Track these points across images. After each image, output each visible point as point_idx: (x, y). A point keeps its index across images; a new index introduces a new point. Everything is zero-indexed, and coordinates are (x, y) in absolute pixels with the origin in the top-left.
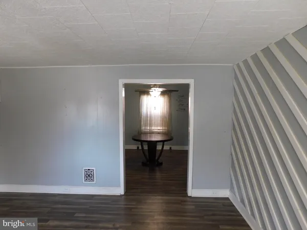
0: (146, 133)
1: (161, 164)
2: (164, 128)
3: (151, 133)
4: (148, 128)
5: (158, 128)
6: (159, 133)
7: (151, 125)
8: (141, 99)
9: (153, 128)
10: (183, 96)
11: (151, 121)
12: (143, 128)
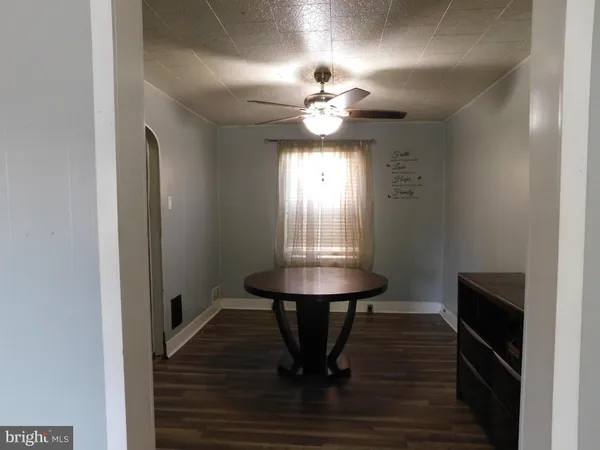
0: (297, 265)
1: (347, 373)
2: (350, 249)
3: (314, 264)
4: (305, 248)
5: (331, 249)
6: (335, 265)
7: (311, 241)
8: (281, 164)
9: (318, 249)
10: (407, 154)
11: (311, 227)
12: (288, 249)
